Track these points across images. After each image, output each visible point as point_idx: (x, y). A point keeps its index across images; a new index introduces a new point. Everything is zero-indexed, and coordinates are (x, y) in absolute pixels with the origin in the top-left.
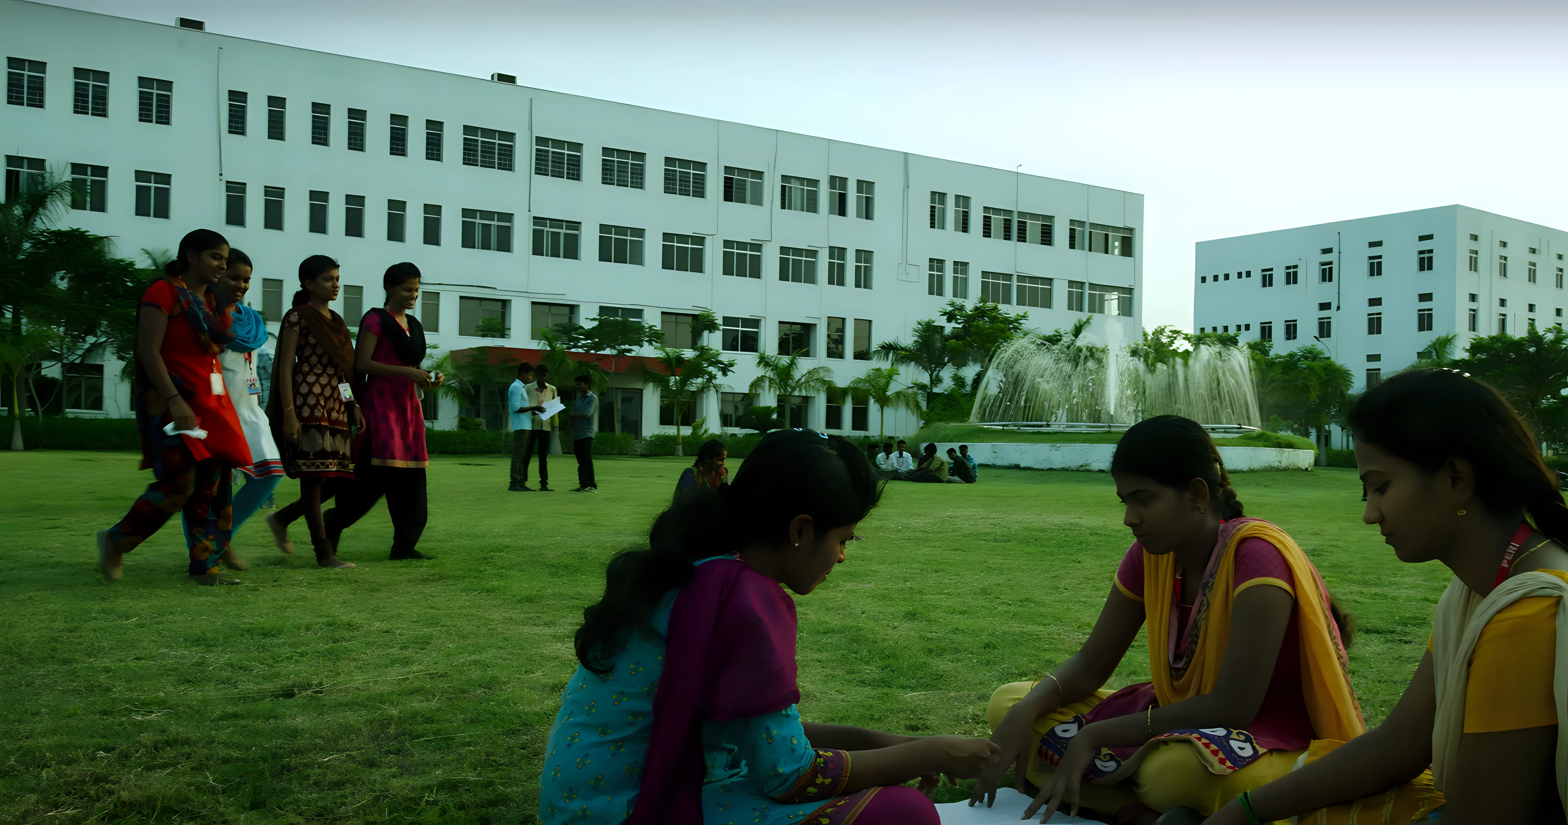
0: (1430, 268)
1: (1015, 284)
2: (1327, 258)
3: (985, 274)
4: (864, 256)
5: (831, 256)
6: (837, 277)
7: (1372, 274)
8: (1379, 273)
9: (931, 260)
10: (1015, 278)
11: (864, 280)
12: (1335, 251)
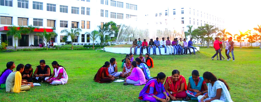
0: (183, 13)
1: (117, 15)
2: (166, 12)
3: (111, 13)
4: (88, 9)
5: (82, 9)
6: (83, 13)
7: (174, 14)
8: (175, 14)
9: (101, 10)
10: (116, 14)
11: (88, 13)
12: (168, 10)
